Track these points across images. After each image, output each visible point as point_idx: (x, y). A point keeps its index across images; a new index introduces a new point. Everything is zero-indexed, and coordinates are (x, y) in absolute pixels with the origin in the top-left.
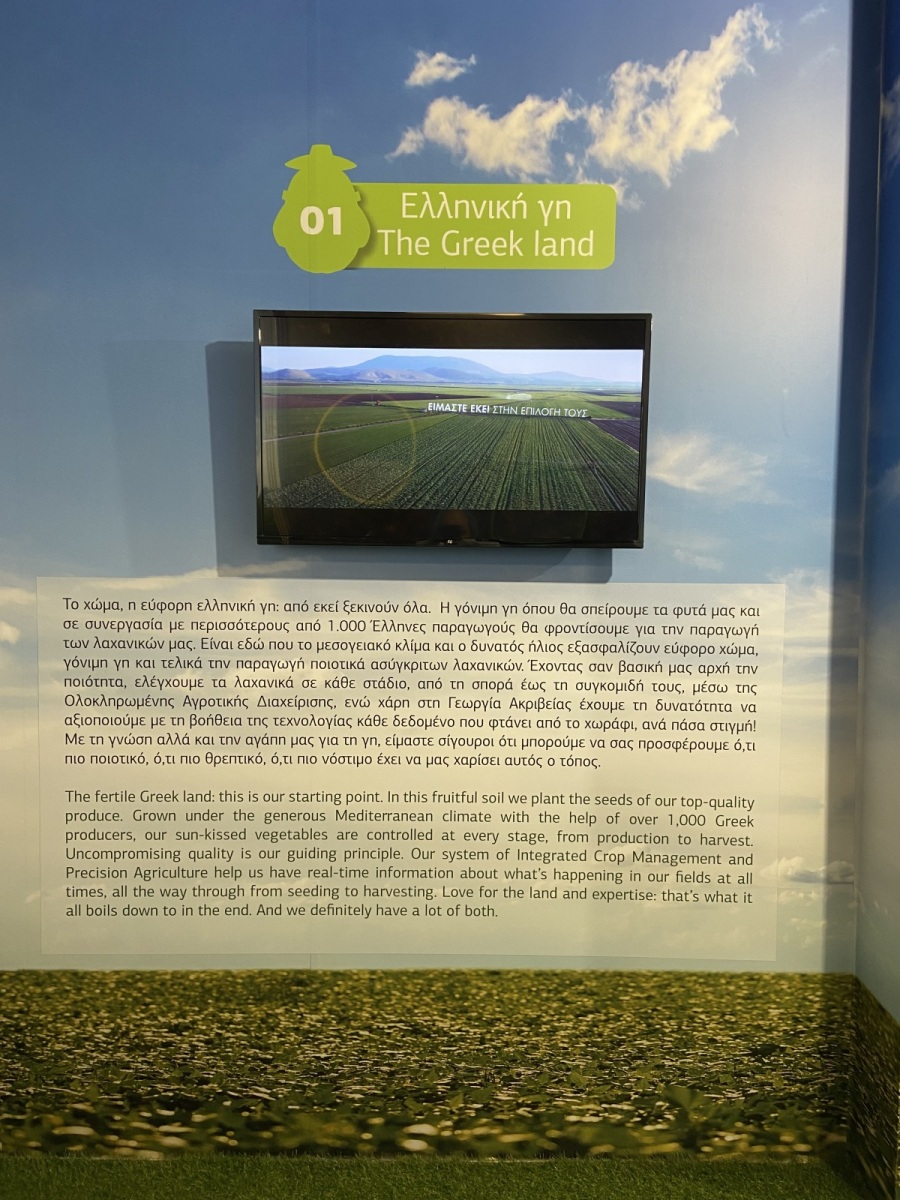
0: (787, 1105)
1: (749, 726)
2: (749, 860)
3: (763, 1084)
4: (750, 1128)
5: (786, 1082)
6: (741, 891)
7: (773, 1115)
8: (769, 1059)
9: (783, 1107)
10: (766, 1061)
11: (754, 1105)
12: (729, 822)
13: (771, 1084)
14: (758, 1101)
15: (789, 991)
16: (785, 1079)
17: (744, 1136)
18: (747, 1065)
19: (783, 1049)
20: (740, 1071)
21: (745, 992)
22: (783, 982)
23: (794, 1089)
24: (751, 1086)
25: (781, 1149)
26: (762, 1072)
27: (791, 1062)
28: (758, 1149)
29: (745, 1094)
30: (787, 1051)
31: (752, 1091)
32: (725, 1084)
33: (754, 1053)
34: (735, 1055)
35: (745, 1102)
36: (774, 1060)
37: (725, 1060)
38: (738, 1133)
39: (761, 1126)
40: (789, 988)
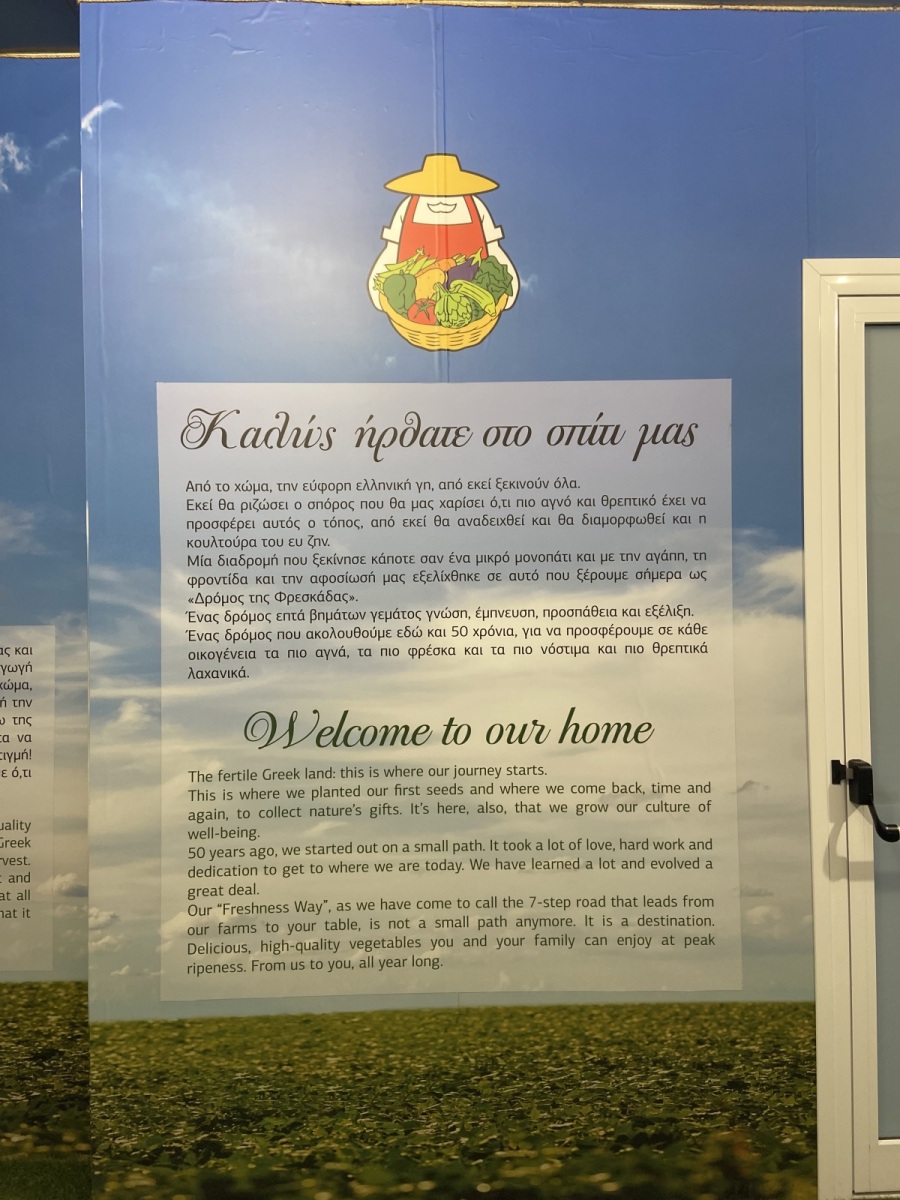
0: (68, 1106)
1: (25, 755)
2: (27, 878)
3: (45, 1087)
4: (35, 1129)
5: (66, 1084)
6: (20, 906)
7: (55, 1116)
8: (49, 1062)
9: (63, 1108)
10: (47, 1065)
11: (37, 1106)
12: (9, 844)
13: (52, 1087)
14: (41, 1103)
15: (66, 998)
16: (65, 1081)
17: (29, 1137)
18: (29, 1068)
19: (63, 1053)
20: (24, 1074)
21: (26, 1000)
22: (59, 990)
23: (73, 1091)
24: (34, 1088)
25: (64, 1149)
26: (43, 1075)
27: (70, 1065)
28: (43, 1149)
29: (28, 1096)
30: (66, 1055)
31: (35, 1094)
32: (10, 1087)
33: (35, 1057)
34: (18, 1060)
35: (29, 1104)
36: (54, 1064)
37: (9, 1064)
38: (23, 1134)
39: (44, 1127)
40: (66, 995)
